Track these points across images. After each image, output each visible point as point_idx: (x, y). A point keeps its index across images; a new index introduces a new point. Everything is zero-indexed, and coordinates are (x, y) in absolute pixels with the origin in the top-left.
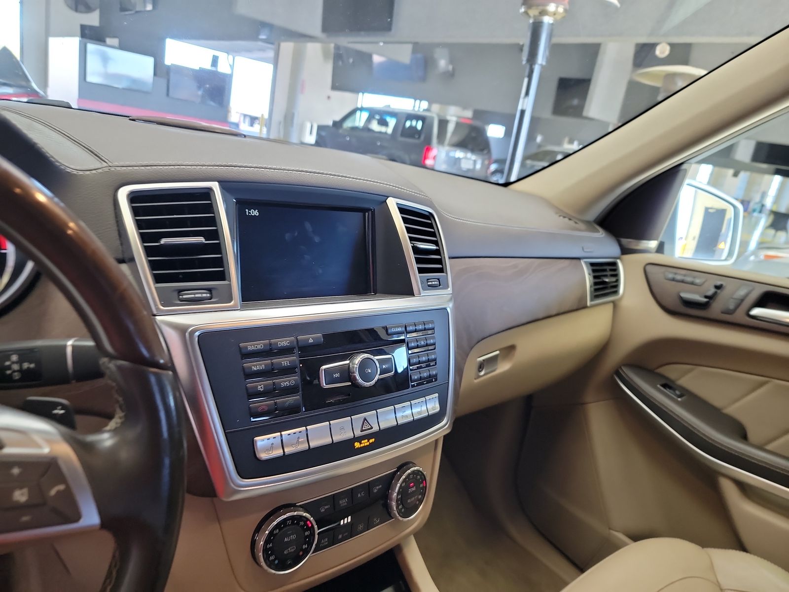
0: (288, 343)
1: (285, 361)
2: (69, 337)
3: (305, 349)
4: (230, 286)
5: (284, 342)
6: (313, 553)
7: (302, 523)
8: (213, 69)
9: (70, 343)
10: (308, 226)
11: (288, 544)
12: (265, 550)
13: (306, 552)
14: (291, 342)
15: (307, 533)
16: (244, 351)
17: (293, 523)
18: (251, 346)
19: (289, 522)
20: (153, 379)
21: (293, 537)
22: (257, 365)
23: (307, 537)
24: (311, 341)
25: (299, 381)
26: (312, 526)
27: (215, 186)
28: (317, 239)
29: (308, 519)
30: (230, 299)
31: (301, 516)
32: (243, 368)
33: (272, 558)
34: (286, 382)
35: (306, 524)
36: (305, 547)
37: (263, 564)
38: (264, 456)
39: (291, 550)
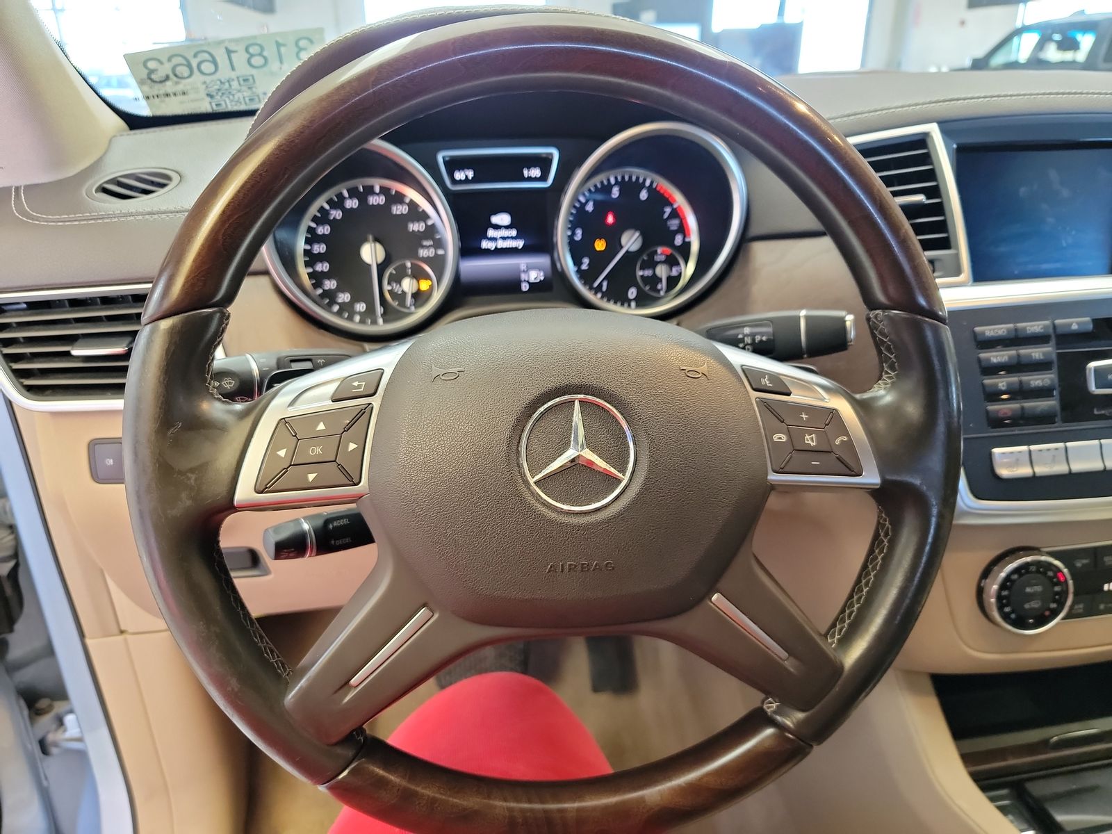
0: (1042, 329)
1: (1036, 353)
2: (801, 308)
3: (1065, 338)
4: (957, 257)
5: (1035, 327)
6: (1064, 618)
7: (1050, 574)
8: (780, 21)
9: (803, 313)
10: (1053, 175)
11: (1031, 597)
12: (999, 598)
13: (1054, 614)
14: (1045, 327)
15: (1057, 589)
16: (980, 338)
17: (1038, 571)
18: (990, 331)
19: (1033, 568)
20: (929, 334)
21: (1038, 589)
22: (997, 356)
23: (1057, 593)
24: (1075, 327)
25: (1056, 381)
26: (1066, 581)
27: (934, 130)
28: (1065, 193)
29: (1059, 570)
30: (958, 272)
31: (1050, 565)
32: (979, 360)
33: (1007, 609)
34: (1037, 380)
35: (1056, 576)
36: (1053, 606)
37: (996, 615)
38: (1004, 472)
39: (1035, 604)
